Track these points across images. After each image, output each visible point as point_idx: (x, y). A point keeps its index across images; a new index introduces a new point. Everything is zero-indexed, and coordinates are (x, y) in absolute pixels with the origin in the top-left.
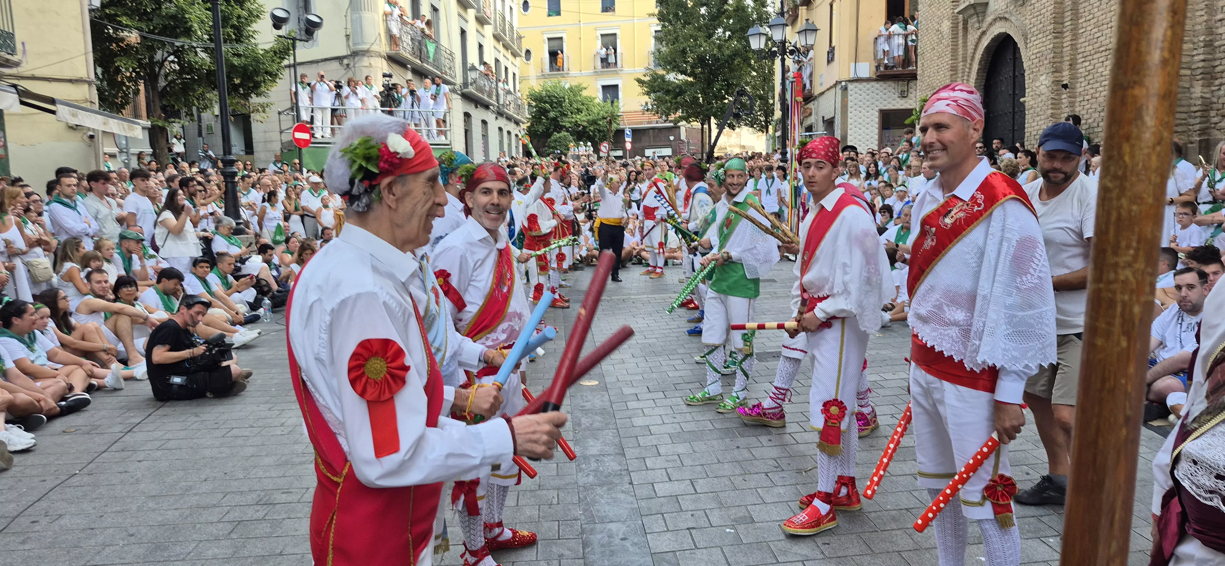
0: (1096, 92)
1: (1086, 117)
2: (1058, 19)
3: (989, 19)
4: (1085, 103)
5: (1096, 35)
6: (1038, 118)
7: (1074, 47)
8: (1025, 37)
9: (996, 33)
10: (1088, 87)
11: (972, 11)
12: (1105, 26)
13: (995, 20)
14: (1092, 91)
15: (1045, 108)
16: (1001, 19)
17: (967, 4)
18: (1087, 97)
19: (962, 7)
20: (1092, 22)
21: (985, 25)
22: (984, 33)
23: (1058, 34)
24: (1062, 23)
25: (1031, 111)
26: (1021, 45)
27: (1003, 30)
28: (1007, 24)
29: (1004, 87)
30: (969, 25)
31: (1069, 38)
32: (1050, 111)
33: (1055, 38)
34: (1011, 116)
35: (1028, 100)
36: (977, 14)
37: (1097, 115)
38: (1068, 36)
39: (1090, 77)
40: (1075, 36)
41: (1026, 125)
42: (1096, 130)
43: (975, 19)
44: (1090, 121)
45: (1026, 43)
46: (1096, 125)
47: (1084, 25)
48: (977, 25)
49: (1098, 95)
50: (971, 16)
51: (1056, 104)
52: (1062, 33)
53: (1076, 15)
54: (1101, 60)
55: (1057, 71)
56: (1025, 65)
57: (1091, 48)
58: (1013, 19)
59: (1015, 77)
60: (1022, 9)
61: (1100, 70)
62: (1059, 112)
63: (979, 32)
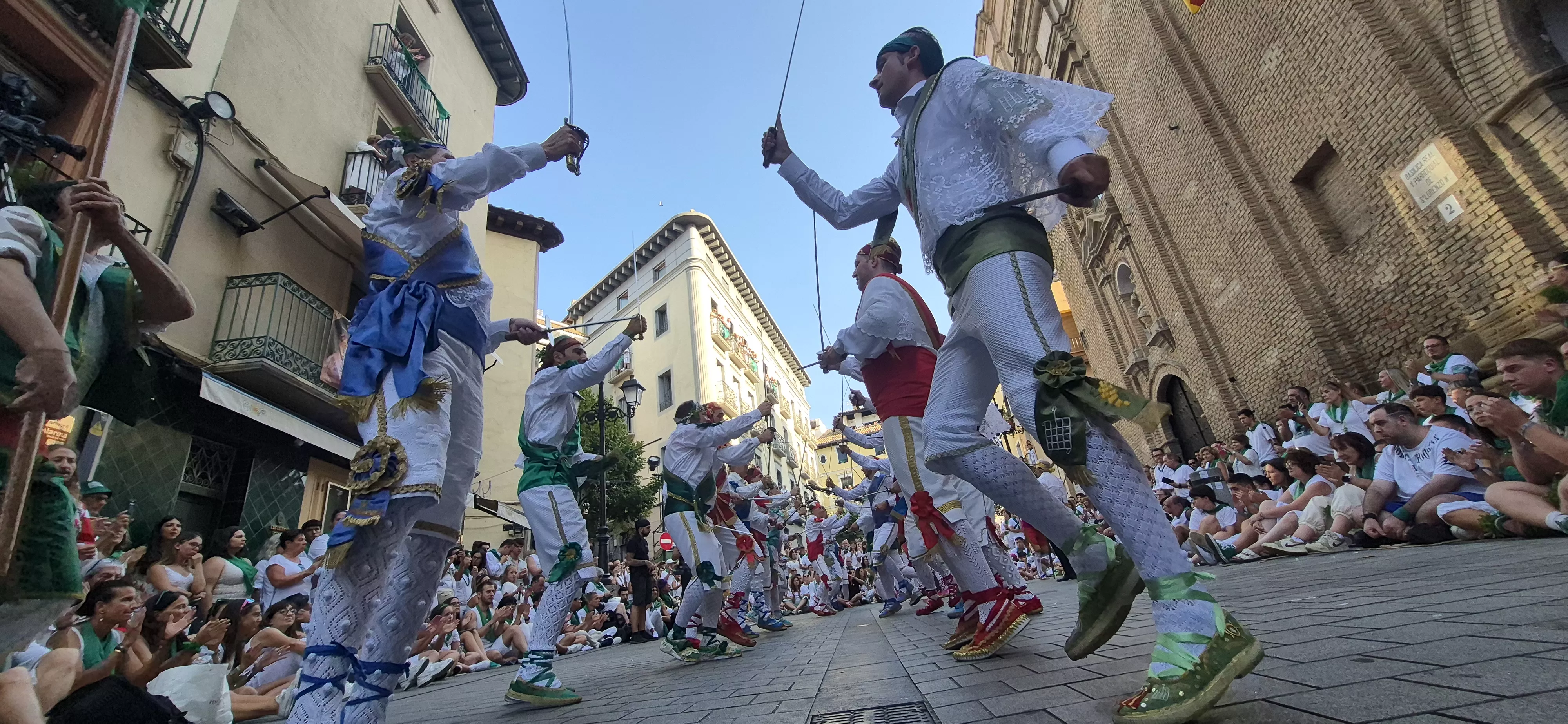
0: (1259, 387)
1: (1260, 409)
2: (1203, 346)
3: (1152, 371)
4: (1255, 398)
5: (1240, 347)
6: (1220, 422)
7: (1226, 362)
8: (1184, 370)
9: (1161, 378)
10: (1251, 387)
11: (1137, 369)
12: (1243, 339)
13: (1157, 369)
14: (1256, 387)
15: (1222, 412)
16: (1161, 366)
17: (1131, 364)
18: (1254, 394)
19: (1128, 368)
20: (1232, 339)
21: (1151, 377)
22: (1152, 381)
23: (1208, 356)
24: (1209, 349)
25: (1213, 419)
26: (1184, 377)
27: (1166, 374)
28: (1168, 368)
29: (1186, 415)
30: (1140, 381)
31: (1218, 357)
32: (1227, 413)
33: (1207, 359)
34: (1200, 436)
35: (1207, 412)
36: (1141, 370)
37: (1269, 404)
38: (1217, 356)
39: (1249, 378)
40: (1223, 355)
41: (1214, 431)
42: (1274, 415)
43: (1141, 374)
44: (1265, 410)
45: (1187, 373)
46: (1271, 411)
47: (1227, 344)
48: (1145, 378)
49: (1262, 389)
50: (1138, 372)
51: (1230, 406)
52: (1212, 355)
53: (1217, 341)
54: (1252, 362)
55: (1219, 382)
56: (1194, 391)
57: (1239, 358)
58: (1170, 362)
59: (1190, 405)
60: (1174, 354)
61: (1255, 370)
62: (1236, 412)
63: (1148, 383)
